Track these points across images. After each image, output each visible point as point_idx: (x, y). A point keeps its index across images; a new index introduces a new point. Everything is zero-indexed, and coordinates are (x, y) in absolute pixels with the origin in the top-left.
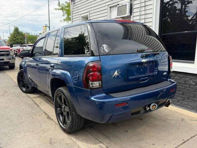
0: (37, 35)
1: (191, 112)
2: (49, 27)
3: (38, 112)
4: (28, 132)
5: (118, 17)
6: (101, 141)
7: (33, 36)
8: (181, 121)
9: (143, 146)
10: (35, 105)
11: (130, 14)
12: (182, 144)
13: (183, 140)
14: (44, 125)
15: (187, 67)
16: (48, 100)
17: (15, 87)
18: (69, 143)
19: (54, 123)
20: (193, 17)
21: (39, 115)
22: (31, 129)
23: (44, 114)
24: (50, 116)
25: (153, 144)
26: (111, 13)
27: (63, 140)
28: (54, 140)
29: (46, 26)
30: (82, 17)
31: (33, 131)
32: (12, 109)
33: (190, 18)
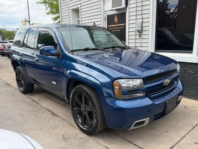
0: (14, 30)
1: (191, 100)
2: (29, 22)
3: (39, 109)
4: (37, 130)
5: (113, 9)
6: (115, 133)
7: (10, 31)
8: (185, 109)
9: (157, 134)
10: (35, 102)
11: (125, 6)
12: (192, 129)
13: (192, 126)
14: (51, 122)
15: (186, 57)
16: (46, 97)
17: (6, 86)
18: (83, 137)
19: (61, 119)
20: (175, 10)
21: (43, 112)
22: (39, 127)
23: (47, 111)
24: (54, 112)
25: (166, 132)
26: (105, 5)
27: (76, 135)
28: (66, 136)
29: (25, 21)
30: (72, 9)
31: (41, 129)
32: (11, 108)
33: (171, 11)
